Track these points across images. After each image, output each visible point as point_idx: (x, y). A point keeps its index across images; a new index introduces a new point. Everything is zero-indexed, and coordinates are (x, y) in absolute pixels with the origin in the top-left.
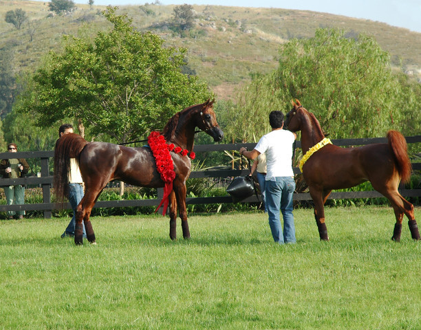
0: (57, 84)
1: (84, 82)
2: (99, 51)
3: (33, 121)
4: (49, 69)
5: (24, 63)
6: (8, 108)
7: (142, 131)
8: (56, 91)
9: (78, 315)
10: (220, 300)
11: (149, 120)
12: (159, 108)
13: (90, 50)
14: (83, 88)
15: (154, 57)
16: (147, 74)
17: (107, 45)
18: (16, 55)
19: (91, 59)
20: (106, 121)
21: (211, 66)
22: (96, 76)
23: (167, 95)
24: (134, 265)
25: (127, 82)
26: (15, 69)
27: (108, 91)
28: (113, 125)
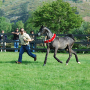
0: (40, 15)
1: (48, 15)
2: (52, 7)
3: (33, 25)
4: (38, 11)
5: (31, 8)
6: (26, 20)
7: (63, 29)
8: (40, 17)
9: (44, 80)
10: (83, 79)
11: (65, 27)
12: (68, 23)
13: (50, 6)
14: (47, 17)
15: (68, 9)
16: (65, 14)
17: (55, 5)
18: (29, 6)
19: (50, 9)
20: (53, 26)
21: (83, 11)
22: (51, 13)
23: (71, 20)
24: (59, 68)
25: (60, 16)
26: (28, 10)
27: (54, 18)
28: (55, 28)
